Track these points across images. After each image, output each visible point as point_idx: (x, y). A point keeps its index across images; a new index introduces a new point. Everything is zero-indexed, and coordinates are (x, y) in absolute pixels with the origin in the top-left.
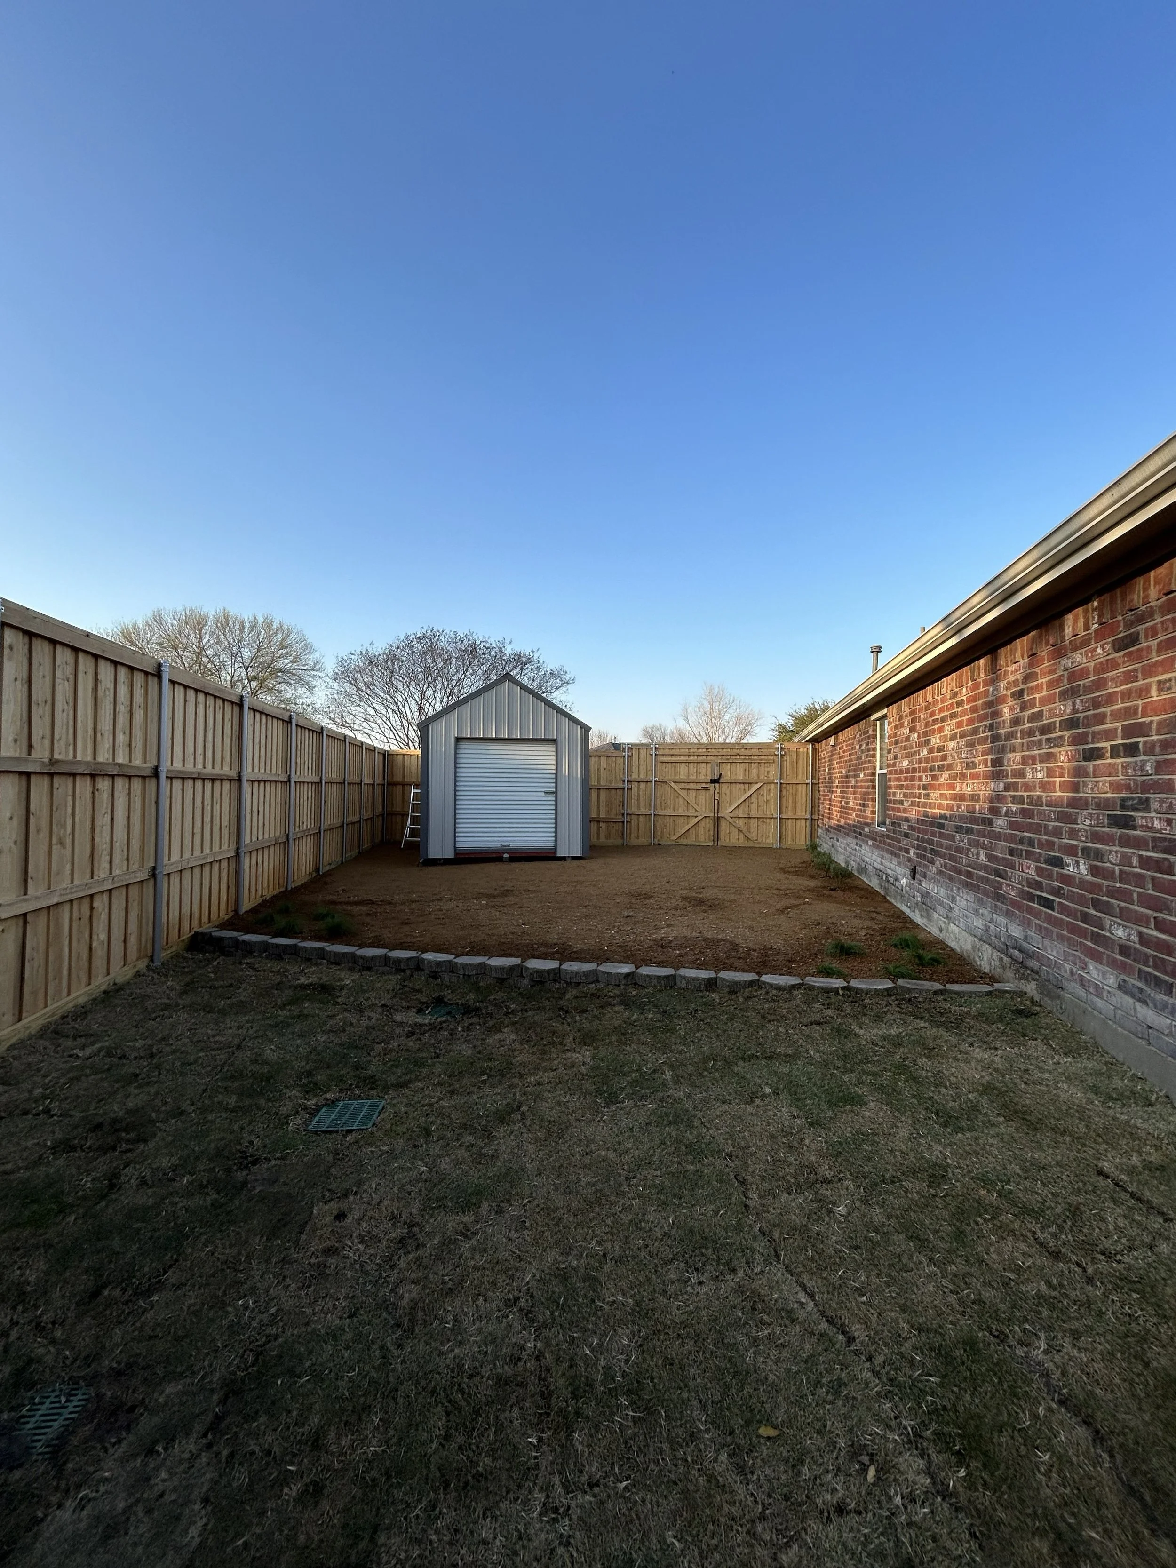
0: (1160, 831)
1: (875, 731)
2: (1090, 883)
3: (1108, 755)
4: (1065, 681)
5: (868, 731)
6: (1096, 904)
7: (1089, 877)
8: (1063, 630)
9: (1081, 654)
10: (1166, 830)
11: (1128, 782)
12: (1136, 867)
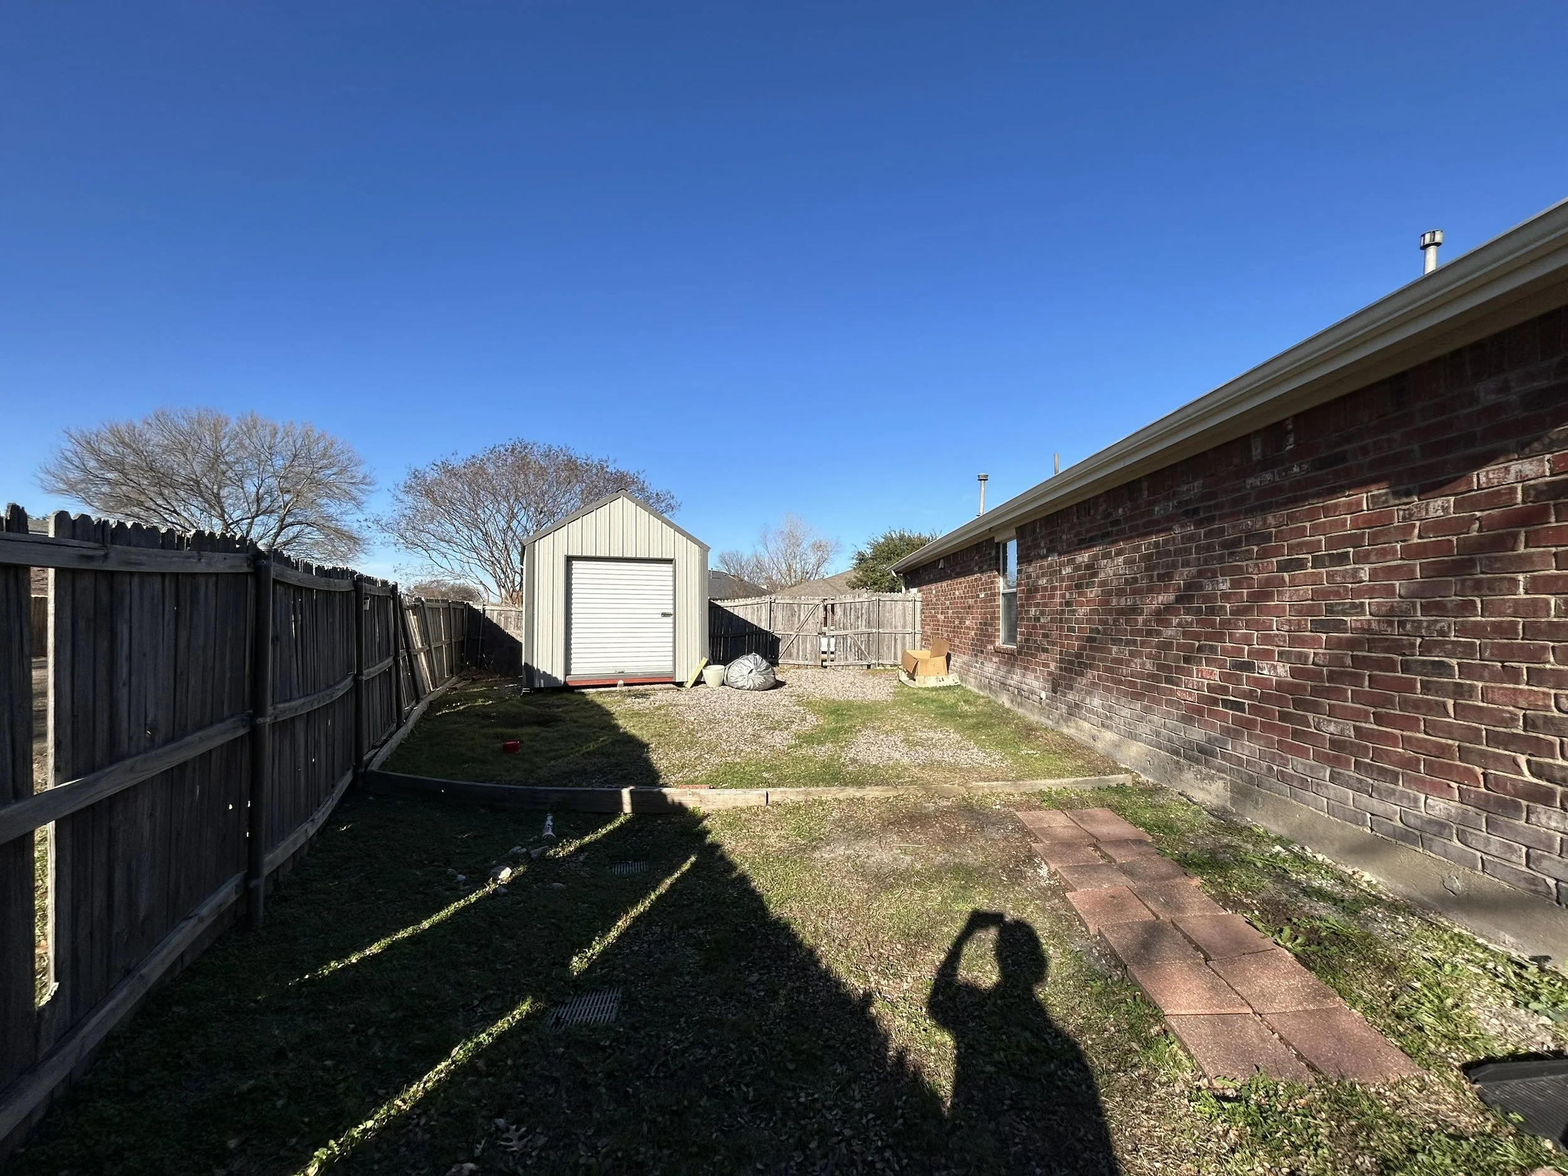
0: (1379, 633)
1: (998, 552)
2: (1292, 684)
3: (1310, 565)
4: (1253, 499)
5: (990, 554)
6: (1297, 704)
7: (1290, 679)
8: (1250, 451)
9: (1273, 473)
10: (1386, 631)
11: (1336, 589)
12: (1349, 667)
